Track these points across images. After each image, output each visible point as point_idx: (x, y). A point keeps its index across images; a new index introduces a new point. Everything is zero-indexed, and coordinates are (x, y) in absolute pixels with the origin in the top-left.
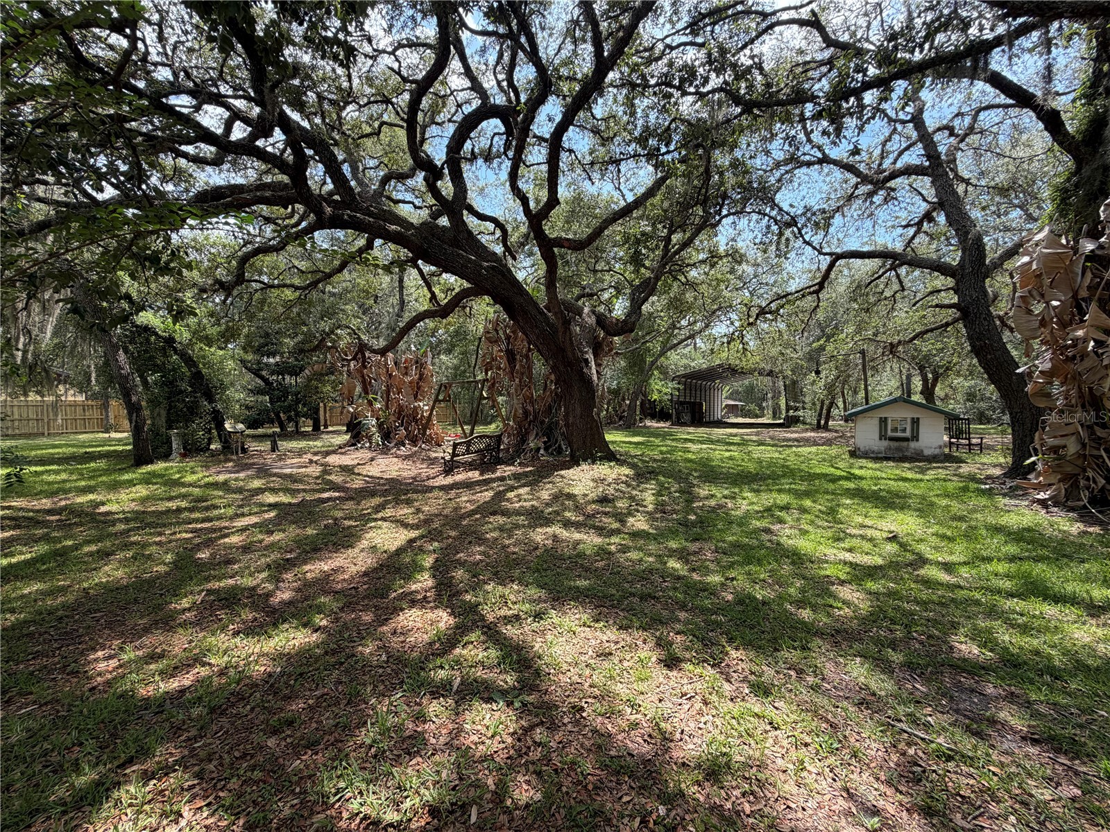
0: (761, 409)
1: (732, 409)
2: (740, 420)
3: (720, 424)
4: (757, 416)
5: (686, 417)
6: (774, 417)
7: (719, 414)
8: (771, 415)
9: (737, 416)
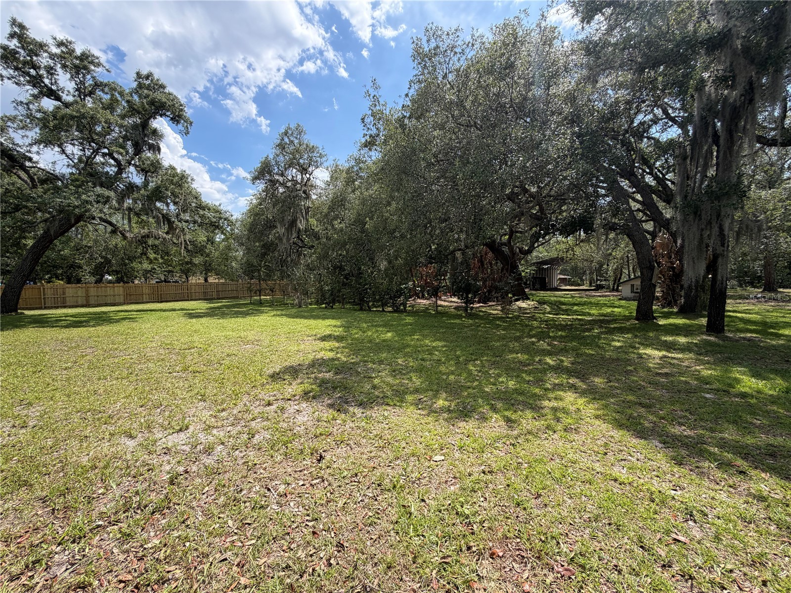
0: (582, 280)
1: (563, 281)
2: (568, 287)
3: (557, 289)
4: (579, 285)
5: (537, 286)
6: (591, 285)
7: (556, 284)
8: (588, 285)
9: (566, 285)
